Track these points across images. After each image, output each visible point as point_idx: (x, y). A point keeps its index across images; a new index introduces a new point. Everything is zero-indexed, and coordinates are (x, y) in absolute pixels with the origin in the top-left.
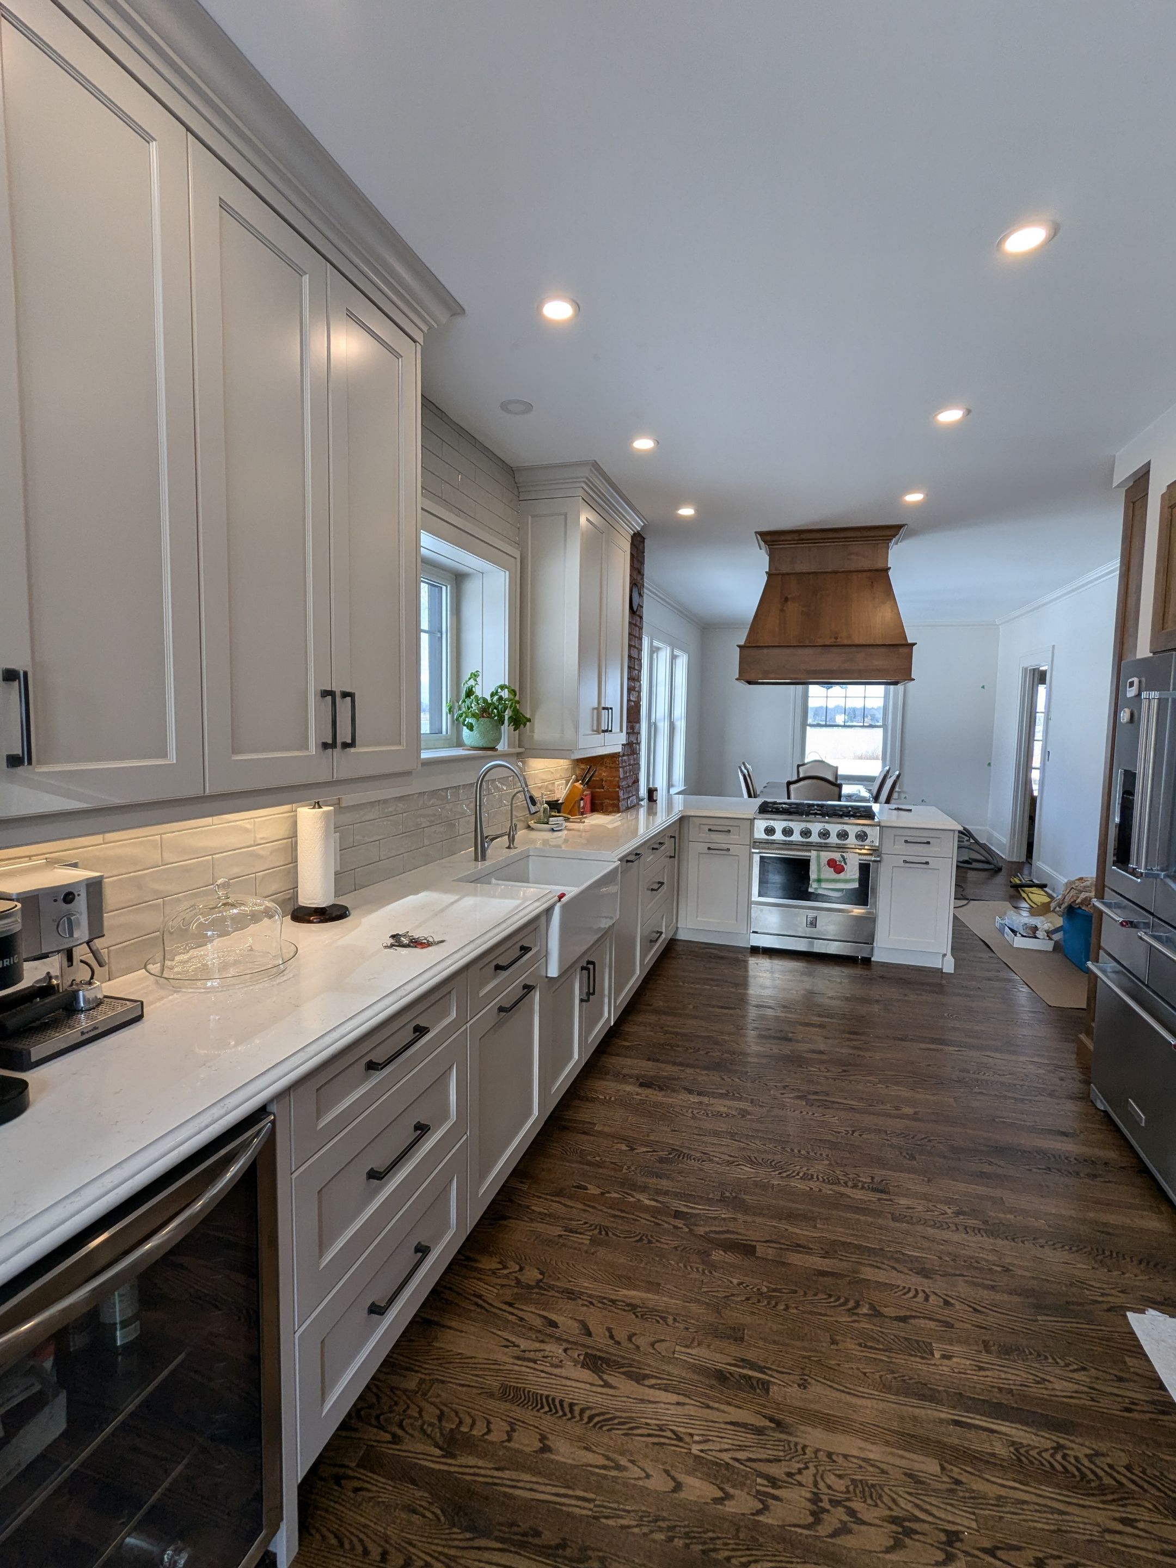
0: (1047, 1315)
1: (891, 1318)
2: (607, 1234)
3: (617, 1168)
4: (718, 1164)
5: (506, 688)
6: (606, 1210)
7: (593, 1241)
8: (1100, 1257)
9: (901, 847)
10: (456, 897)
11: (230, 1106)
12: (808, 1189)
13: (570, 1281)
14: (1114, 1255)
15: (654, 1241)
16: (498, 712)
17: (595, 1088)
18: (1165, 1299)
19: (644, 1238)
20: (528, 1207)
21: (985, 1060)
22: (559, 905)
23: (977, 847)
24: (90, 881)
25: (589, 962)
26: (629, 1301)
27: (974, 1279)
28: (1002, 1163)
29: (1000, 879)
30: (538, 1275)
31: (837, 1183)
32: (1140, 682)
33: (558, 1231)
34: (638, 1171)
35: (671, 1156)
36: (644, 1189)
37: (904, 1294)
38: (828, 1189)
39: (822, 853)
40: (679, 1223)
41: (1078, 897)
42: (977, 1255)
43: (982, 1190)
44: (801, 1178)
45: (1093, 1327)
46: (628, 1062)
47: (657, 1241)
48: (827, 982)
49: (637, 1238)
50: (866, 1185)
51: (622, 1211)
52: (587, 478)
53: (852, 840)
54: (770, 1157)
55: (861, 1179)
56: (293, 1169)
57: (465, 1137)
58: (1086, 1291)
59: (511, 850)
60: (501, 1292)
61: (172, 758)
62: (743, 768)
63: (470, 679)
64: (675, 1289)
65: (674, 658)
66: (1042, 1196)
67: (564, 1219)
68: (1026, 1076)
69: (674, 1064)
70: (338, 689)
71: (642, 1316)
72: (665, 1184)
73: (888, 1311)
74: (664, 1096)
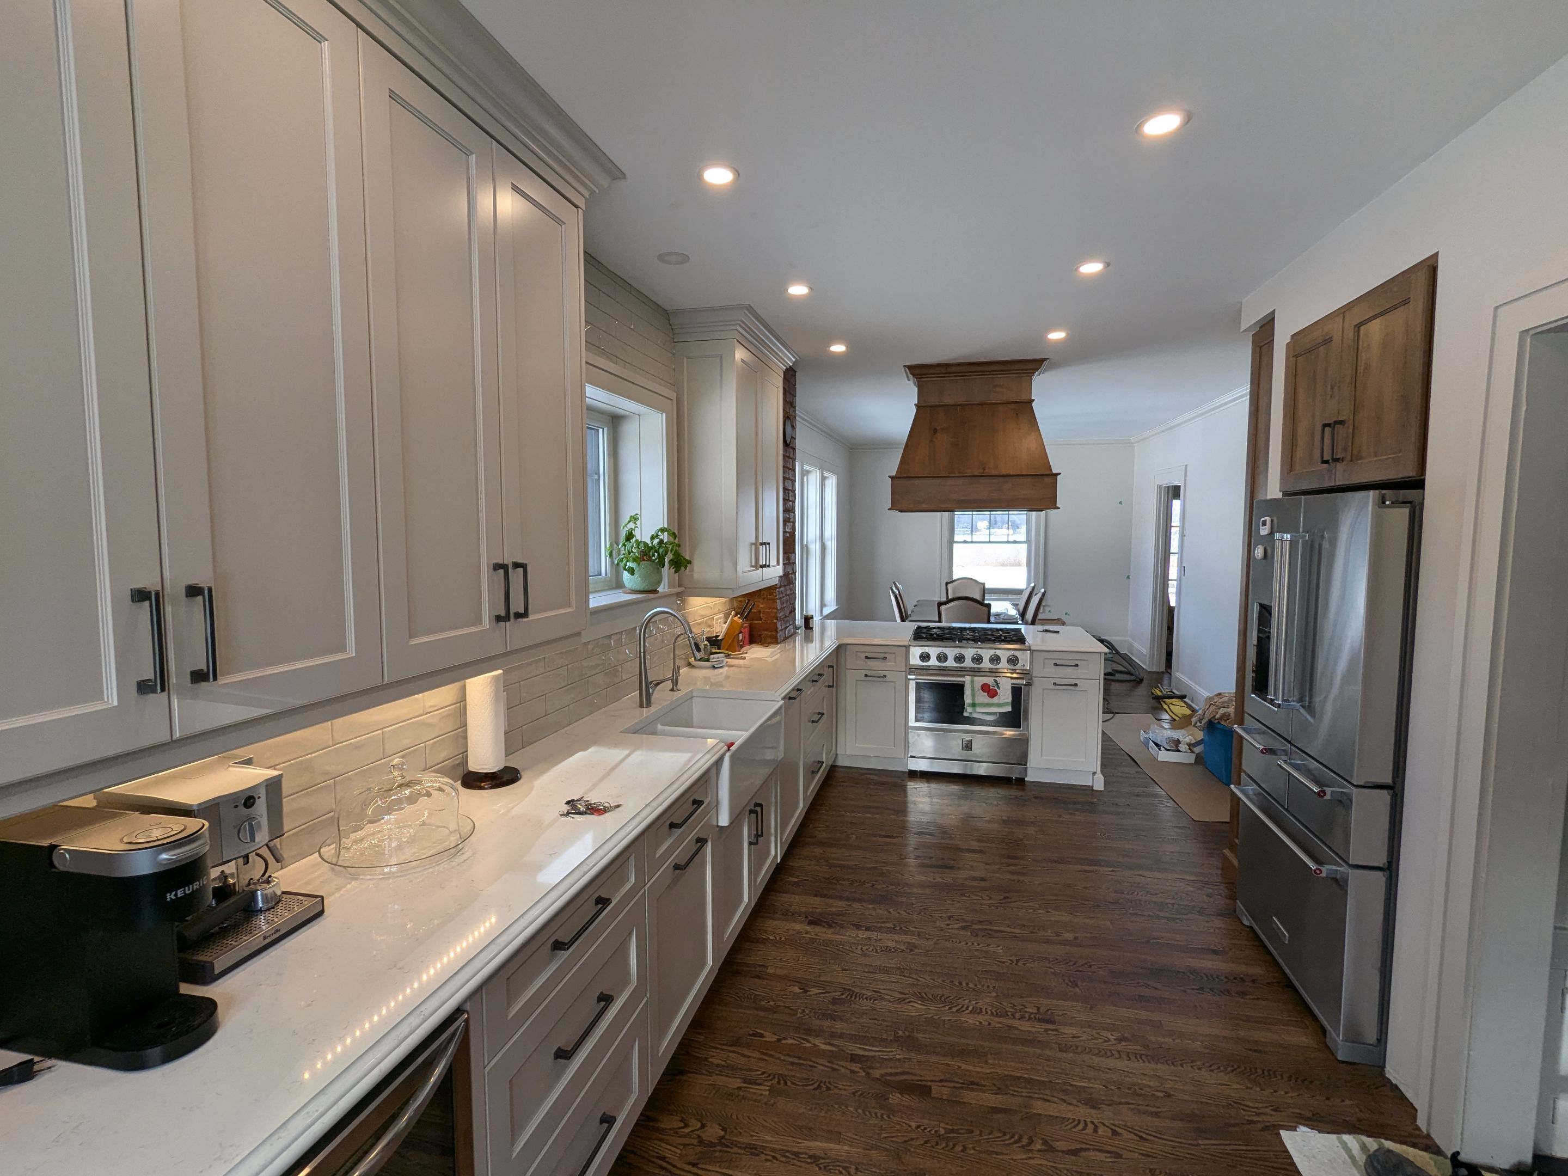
0: (1206, 1139)
1: (1063, 1152)
2: (786, 1083)
3: (791, 1012)
4: (890, 1002)
5: (666, 531)
6: (783, 1058)
7: (772, 1090)
8: (1253, 1077)
9: (1051, 670)
10: (626, 752)
11: (427, 1012)
12: (978, 1023)
13: (752, 1136)
14: (1266, 1073)
15: (832, 1087)
16: (659, 555)
17: (764, 928)
18: (1314, 1115)
19: (822, 1085)
20: (706, 1059)
21: (1138, 879)
22: (728, 754)
23: (1117, 658)
24: (269, 782)
25: (756, 805)
26: (811, 1153)
27: (1139, 1107)
28: (1159, 986)
29: (1142, 690)
30: (720, 1131)
31: (1005, 1015)
32: (1272, 521)
33: (738, 1083)
34: (812, 1014)
35: (844, 997)
36: (819, 1033)
37: (1075, 1127)
38: (996, 1022)
39: (976, 678)
40: (855, 1067)
41: (1217, 713)
42: (1139, 1081)
43: (1144, 1014)
44: (971, 1013)
45: (1249, 1148)
46: (797, 898)
47: (836, 1087)
48: (984, 805)
49: (816, 1085)
50: (1032, 1016)
51: (800, 1058)
52: (742, 321)
53: (1004, 664)
54: (940, 992)
55: (1027, 1010)
56: (486, 1063)
57: (646, 999)
58: (1242, 1111)
59: (675, 693)
60: (684, 1152)
61: (352, 651)
62: (894, 589)
63: (629, 522)
64: (856, 1137)
65: (823, 479)
66: (1197, 1018)
67: (741, 1069)
68: (1177, 894)
69: (841, 898)
70: (508, 561)
71: (825, 1167)
72: (839, 1026)
73: (1059, 1145)
74: (833, 934)
